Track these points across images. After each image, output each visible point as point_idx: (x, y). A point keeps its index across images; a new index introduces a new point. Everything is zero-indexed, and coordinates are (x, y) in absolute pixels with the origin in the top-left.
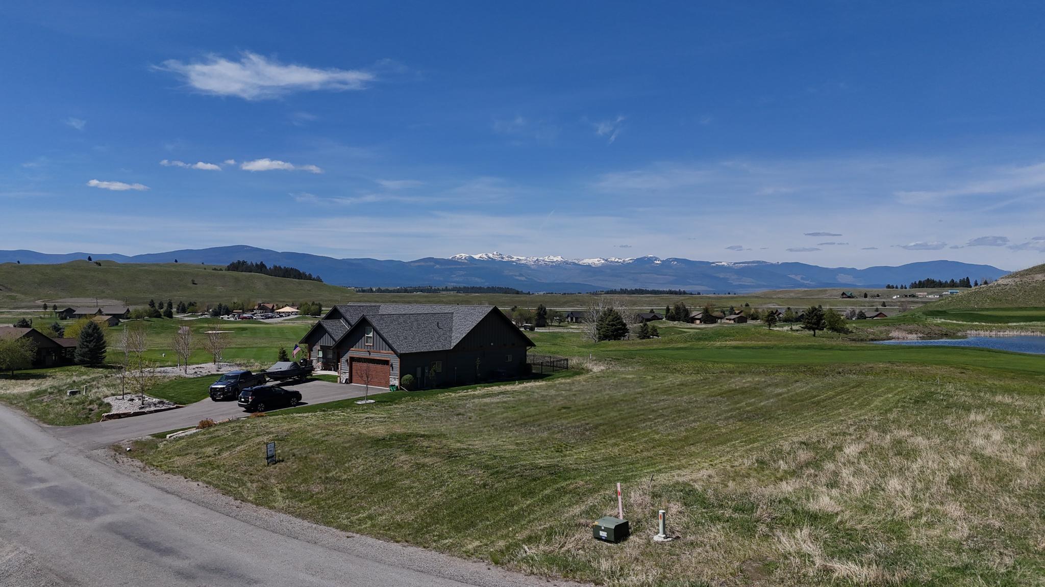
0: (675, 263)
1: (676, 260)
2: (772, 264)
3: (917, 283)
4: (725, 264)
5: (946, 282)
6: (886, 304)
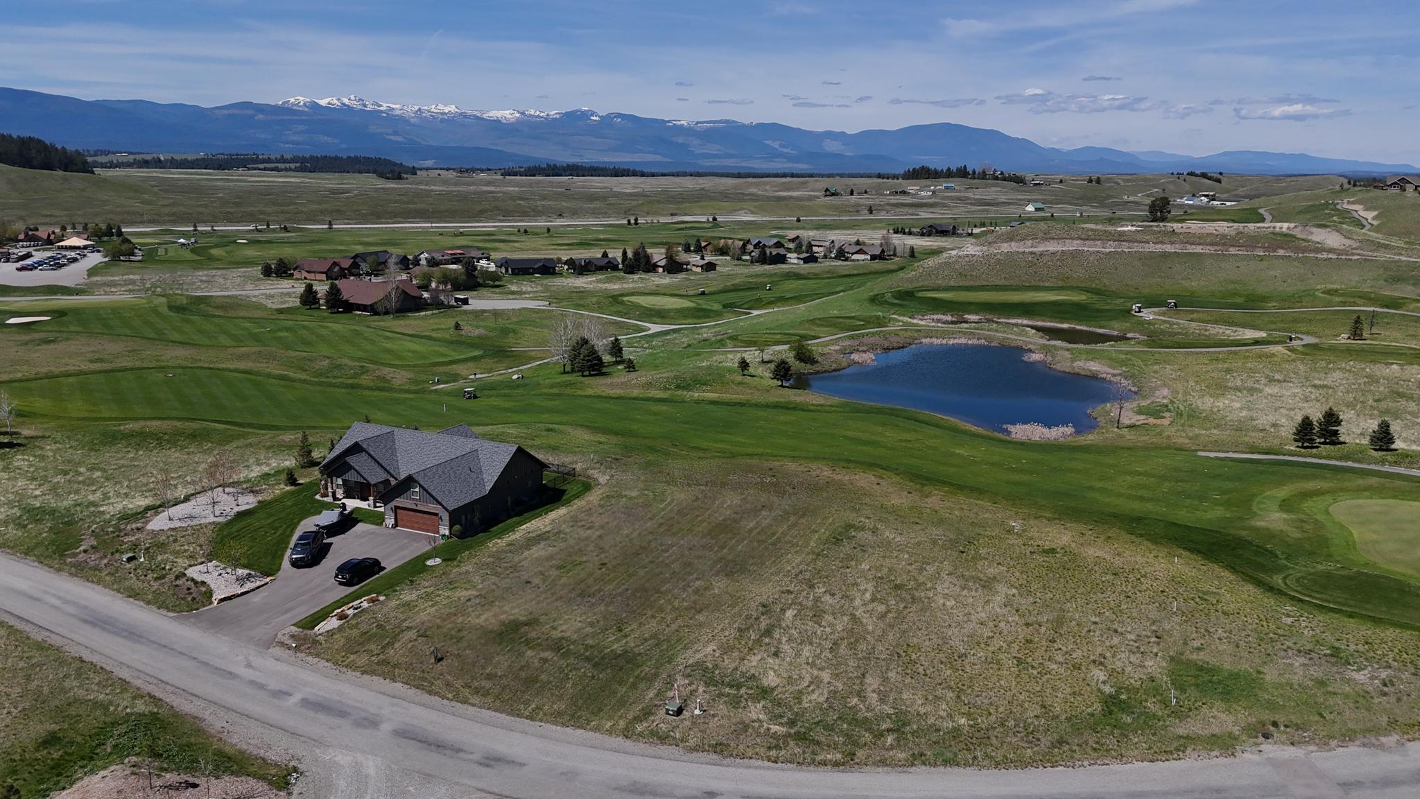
2: (744, 125)
3: (911, 170)
6: (873, 208)
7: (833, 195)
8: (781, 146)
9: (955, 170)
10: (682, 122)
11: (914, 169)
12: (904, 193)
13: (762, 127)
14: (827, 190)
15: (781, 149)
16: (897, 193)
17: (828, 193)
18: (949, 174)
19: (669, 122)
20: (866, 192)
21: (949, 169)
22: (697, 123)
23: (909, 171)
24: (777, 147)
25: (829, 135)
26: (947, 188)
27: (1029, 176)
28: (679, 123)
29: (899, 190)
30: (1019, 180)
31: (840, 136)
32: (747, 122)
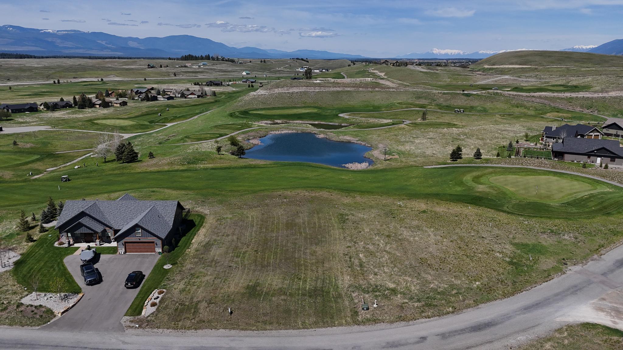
0: (11, 29)
1: (11, 26)
2: (84, 33)
3: (184, 56)
4: (51, 31)
5: (199, 57)
6: (176, 74)
7: (152, 67)
8: (106, 43)
9: (204, 56)
10: (49, 31)
11: (185, 56)
12: (186, 66)
13: (94, 33)
14: (149, 65)
15: (106, 45)
16: (182, 66)
17: (149, 67)
18: (202, 58)
19: (42, 30)
20: (167, 66)
21: (202, 56)
22: (58, 31)
23: (183, 56)
24: (104, 44)
25: (130, 39)
26: (203, 64)
27: (236, 59)
28: (47, 31)
29: (183, 65)
30: (233, 61)
31: (136, 40)
32: (86, 32)
